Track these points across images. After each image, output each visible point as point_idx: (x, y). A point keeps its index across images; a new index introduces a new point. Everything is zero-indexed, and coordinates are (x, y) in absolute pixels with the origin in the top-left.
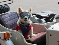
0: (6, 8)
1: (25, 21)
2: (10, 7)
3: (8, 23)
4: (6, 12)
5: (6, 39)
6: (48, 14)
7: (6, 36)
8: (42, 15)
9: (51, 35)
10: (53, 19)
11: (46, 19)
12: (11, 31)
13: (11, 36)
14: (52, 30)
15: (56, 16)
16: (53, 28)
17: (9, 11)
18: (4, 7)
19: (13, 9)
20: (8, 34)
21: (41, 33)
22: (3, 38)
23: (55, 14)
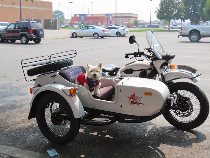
0: (70, 62)
1: (94, 77)
2: (73, 61)
3: (72, 77)
4: (70, 65)
5: (72, 95)
6: (112, 68)
7: (72, 92)
8: (106, 69)
9: (121, 91)
10: (117, 73)
11: (109, 72)
12: (77, 86)
13: (77, 92)
14: (122, 84)
15: (120, 70)
16: (123, 83)
17: (72, 64)
18: (66, 61)
19: (77, 63)
20: (75, 90)
21: (107, 87)
22: (69, 94)
23: (119, 67)
